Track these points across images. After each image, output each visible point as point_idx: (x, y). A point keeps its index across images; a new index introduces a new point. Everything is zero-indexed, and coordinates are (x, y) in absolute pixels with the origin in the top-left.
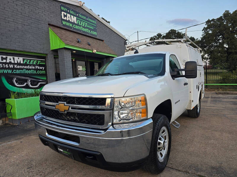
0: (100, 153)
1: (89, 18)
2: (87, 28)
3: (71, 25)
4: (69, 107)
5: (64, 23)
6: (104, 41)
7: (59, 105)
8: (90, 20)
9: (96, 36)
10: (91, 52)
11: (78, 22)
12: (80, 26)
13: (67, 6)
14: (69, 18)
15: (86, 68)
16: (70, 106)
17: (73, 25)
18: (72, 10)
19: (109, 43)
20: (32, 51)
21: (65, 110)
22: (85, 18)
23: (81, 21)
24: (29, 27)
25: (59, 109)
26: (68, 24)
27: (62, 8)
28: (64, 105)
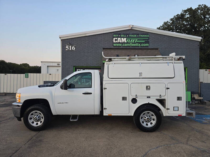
1: (141, 34)
2: (137, 43)
3: (120, 45)
5: (115, 45)
6: (159, 49)
8: (141, 36)
9: (148, 47)
11: (127, 41)
12: (129, 43)
13: (118, 33)
14: (119, 40)
17: (122, 45)
18: (123, 34)
20: (91, 66)
22: (136, 36)
23: (131, 39)
24: (91, 53)
26: (118, 45)
27: (114, 36)
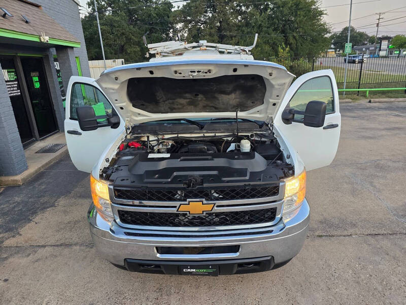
0: (270, 257)
4: (214, 206)
7: (189, 204)
10: (38, 40)
15: (17, 74)
16: (215, 204)
19: (51, 11)
21: (203, 211)
25: (189, 212)
28: (203, 204)
